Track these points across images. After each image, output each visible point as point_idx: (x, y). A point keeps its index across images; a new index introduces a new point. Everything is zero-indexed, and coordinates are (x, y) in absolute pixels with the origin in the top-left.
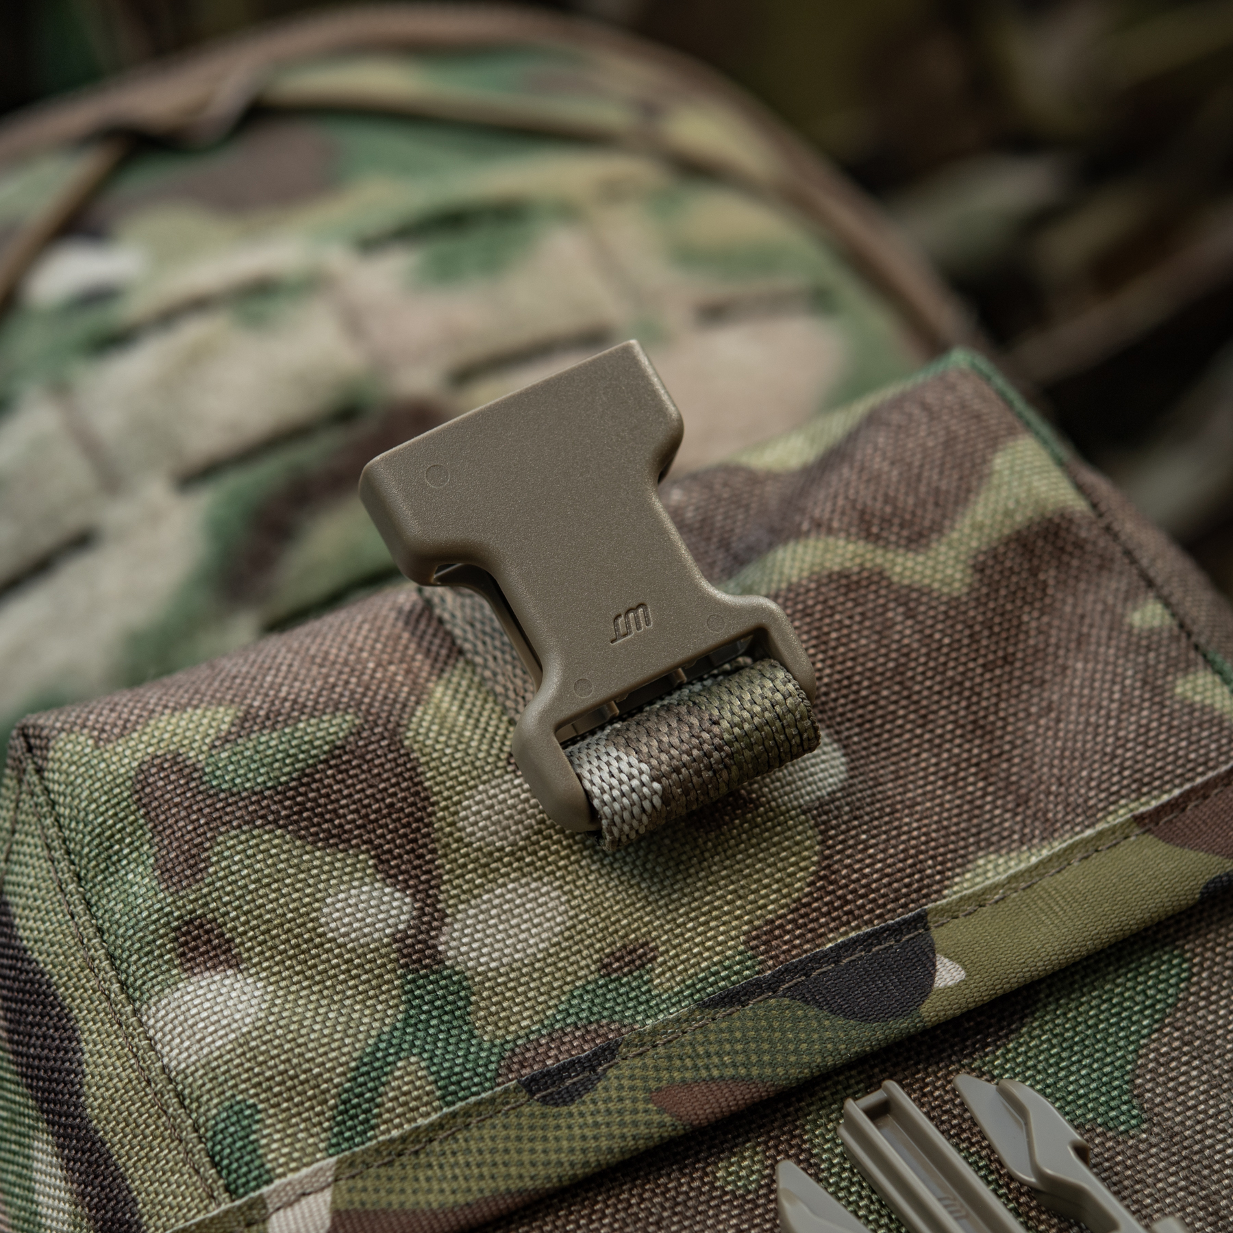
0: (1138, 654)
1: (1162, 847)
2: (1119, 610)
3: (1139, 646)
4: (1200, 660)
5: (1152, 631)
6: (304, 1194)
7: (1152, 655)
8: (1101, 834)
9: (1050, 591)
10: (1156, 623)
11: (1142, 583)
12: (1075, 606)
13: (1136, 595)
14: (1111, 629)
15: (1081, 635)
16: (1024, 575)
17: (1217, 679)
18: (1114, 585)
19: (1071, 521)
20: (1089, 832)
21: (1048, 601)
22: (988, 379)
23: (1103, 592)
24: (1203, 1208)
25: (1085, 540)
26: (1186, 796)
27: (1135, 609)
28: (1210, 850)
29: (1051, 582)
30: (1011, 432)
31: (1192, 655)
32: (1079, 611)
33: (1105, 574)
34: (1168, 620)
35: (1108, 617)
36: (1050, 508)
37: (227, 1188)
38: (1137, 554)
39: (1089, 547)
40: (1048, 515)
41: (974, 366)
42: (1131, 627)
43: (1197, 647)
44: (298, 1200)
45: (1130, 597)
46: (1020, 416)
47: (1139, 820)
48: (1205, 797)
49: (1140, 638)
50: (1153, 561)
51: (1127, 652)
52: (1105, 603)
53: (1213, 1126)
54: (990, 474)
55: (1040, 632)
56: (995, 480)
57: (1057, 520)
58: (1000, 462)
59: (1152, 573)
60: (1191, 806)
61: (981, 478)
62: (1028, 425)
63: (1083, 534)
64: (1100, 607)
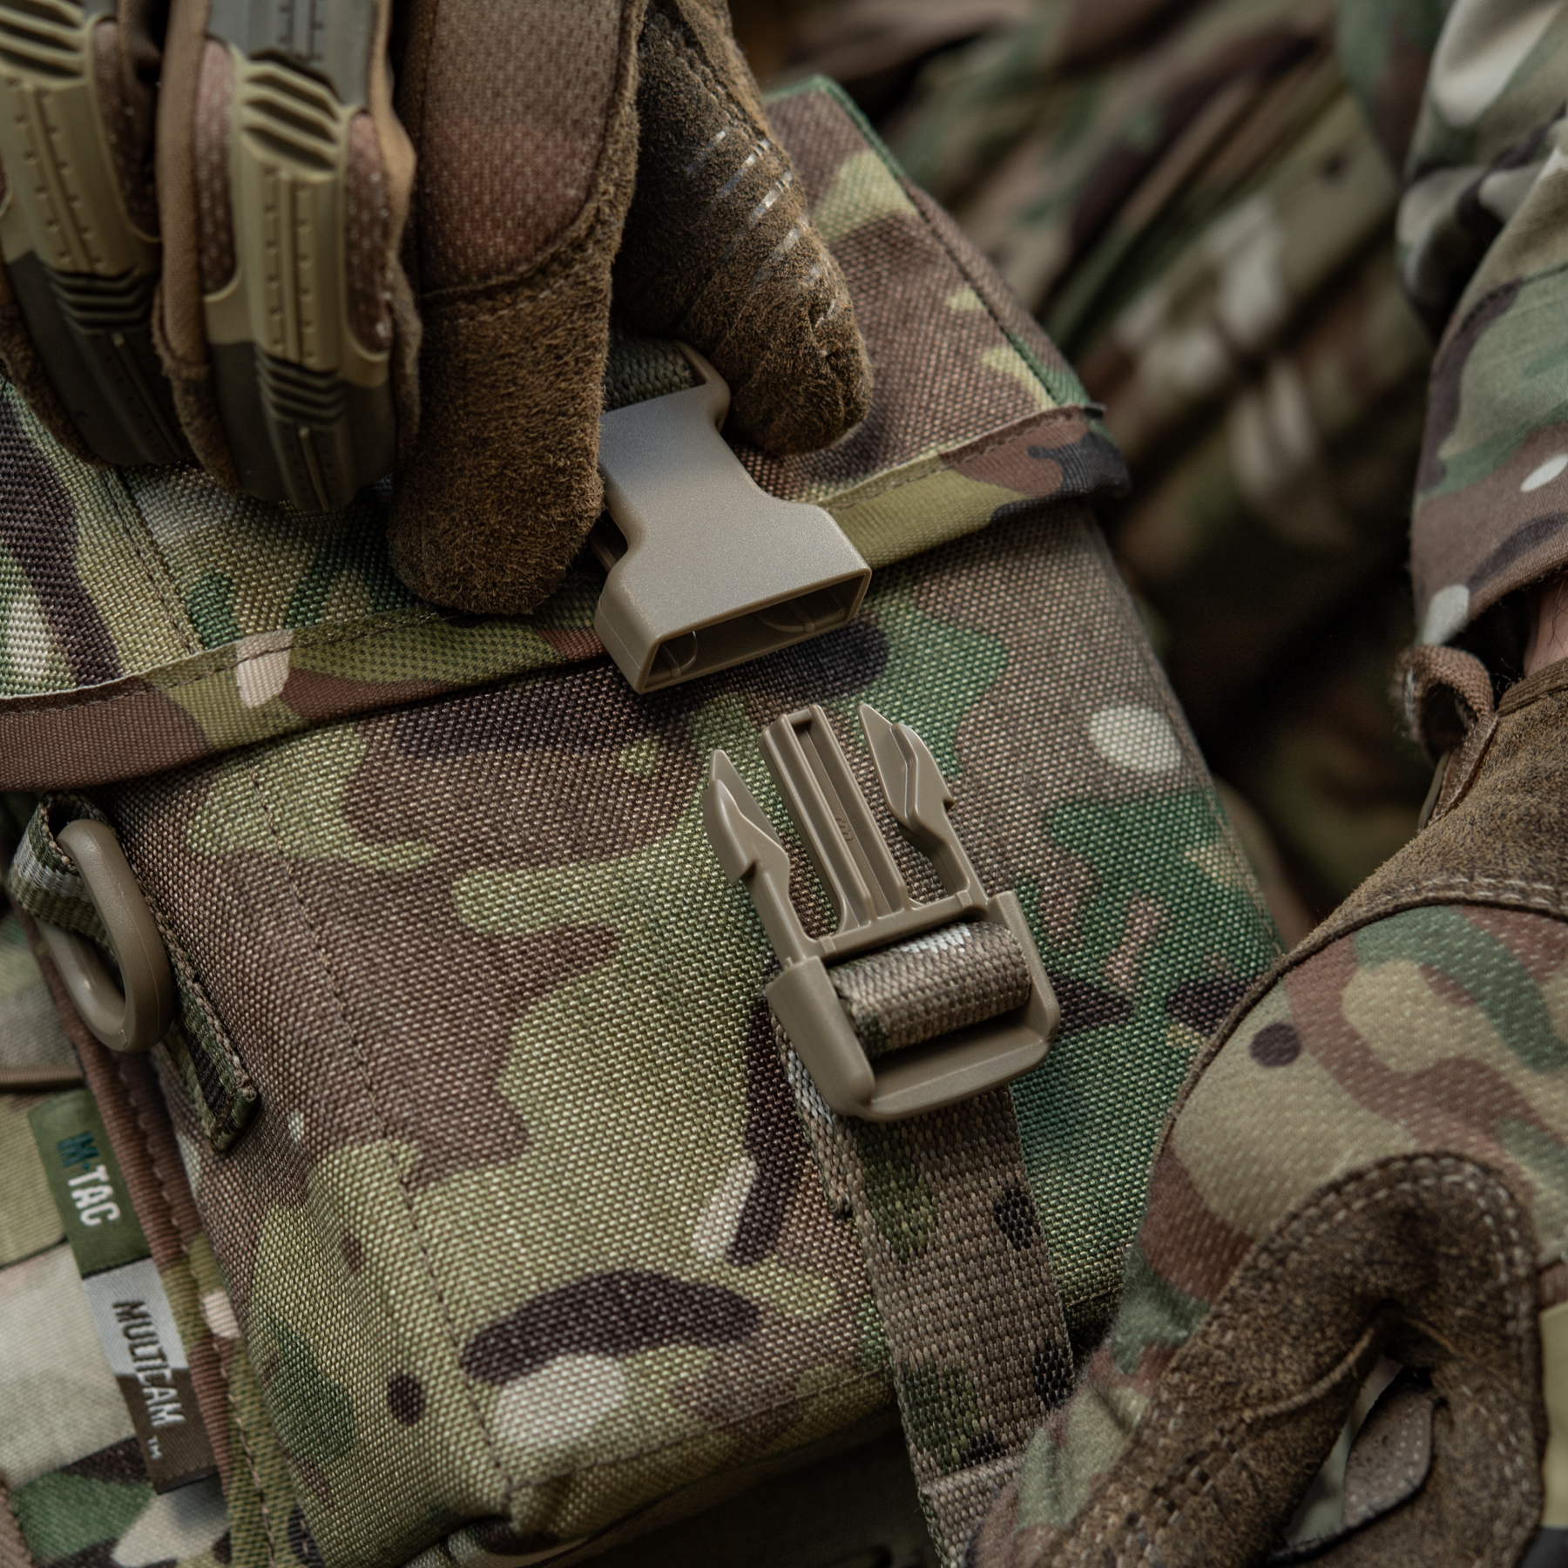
0: (953, 330)
1: (962, 479)
2: (940, 295)
3: (954, 324)
4: (1004, 338)
5: (966, 312)
6: (267, 652)
7: (965, 332)
8: (912, 467)
9: (884, 281)
10: (971, 307)
11: (960, 276)
12: (904, 292)
13: (955, 286)
14: (933, 309)
15: (907, 315)
16: (861, 267)
17: (1018, 355)
18: (937, 275)
19: (902, 222)
20: (905, 465)
21: (882, 289)
22: (842, 104)
23: (927, 281)
24: (994, 848)
25: (914, 239)
26: (986, 441)
27: (953, 294)
28: (1001, 483)
29: (885, 274)
30: (857, 147)
31: (998, 334)
32: (907, 296)
33: (930, 266)
34: (980, 306)
35: (930, 301)
36: (886, 210)
37: (201, 641)
38: (957, 254)
39: (918, 245)
40: (884, 217)
41: (830, 90)
42: (949, 308)
43: (1002, 329)
44: (262, 654)
45: (949, 285)
46: (865, 135)
47: (944, 457)
48: (1001, 443)
49: (957, 317)
50: (970, 262)
51: (944, 328)
52: (928, 289)
53: (1010, 786)
54: (836, 182)
55: (873, 313)
56: (839, 187)
57: (891, 221)
58: (844, 172)
59: (969, 269)
60: (988, 449)
61: (827, 186)
62: (871, 144)
63: (913, 233)
64: (924, 293)
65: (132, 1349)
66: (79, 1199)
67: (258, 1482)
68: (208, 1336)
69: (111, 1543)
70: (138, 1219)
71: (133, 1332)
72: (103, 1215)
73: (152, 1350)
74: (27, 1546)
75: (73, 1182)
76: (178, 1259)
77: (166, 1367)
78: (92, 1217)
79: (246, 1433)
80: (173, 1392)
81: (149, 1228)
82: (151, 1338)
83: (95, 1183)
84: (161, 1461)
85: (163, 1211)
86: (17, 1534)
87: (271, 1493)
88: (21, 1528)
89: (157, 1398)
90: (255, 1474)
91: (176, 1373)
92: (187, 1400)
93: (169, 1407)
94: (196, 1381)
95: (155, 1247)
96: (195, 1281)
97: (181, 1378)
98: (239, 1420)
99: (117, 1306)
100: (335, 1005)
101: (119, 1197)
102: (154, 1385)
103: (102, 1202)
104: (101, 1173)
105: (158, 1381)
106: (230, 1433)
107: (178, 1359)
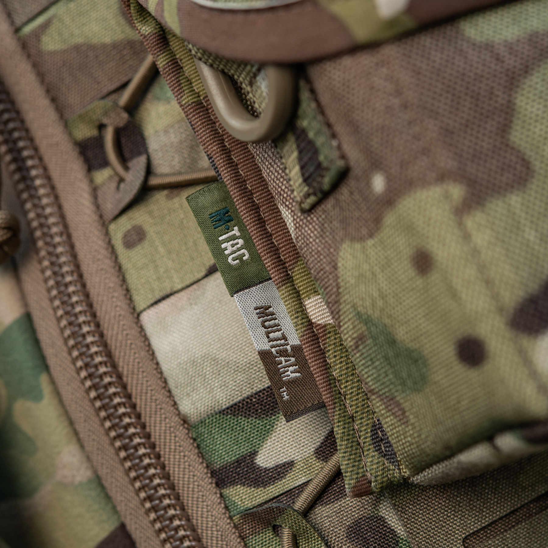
65: (267, 334)
66: (226, 249)
67: (350, 410)
68: (310, 324)
69: (254, 454)
70: (260, 258)
71: (267, 324)
72: (240, 258)
73: (278, 334)
74: (203, 457)
75: (220, 238)
76: (288, 279)
77: (288, 344)
78: (234, 259)
79: (339, 381)
80: (293, 359)
81: (268, 262)
82: (277, 327)
83: (234, 238)
84: (289, 402)
85: (274, 251)
86: (196, 451)
87: (358, 416)
88: (198, 447)
89: (284, 363)
90: (347, 405)
91: (293, 348)
92: (302, 364)
93: (291, 369)
94: (307, 351)
95: (273, 273)
96: (298, 292)
97: (297, 350)
98: (334, 373)
99: (256, 309)
100: (396, 102)
101: (249, 245)
102: (281, 356)
103: (239, 249)
104: (236, 231)
105: (283, 353)
106: (331, 382)
107: (294, 339)
